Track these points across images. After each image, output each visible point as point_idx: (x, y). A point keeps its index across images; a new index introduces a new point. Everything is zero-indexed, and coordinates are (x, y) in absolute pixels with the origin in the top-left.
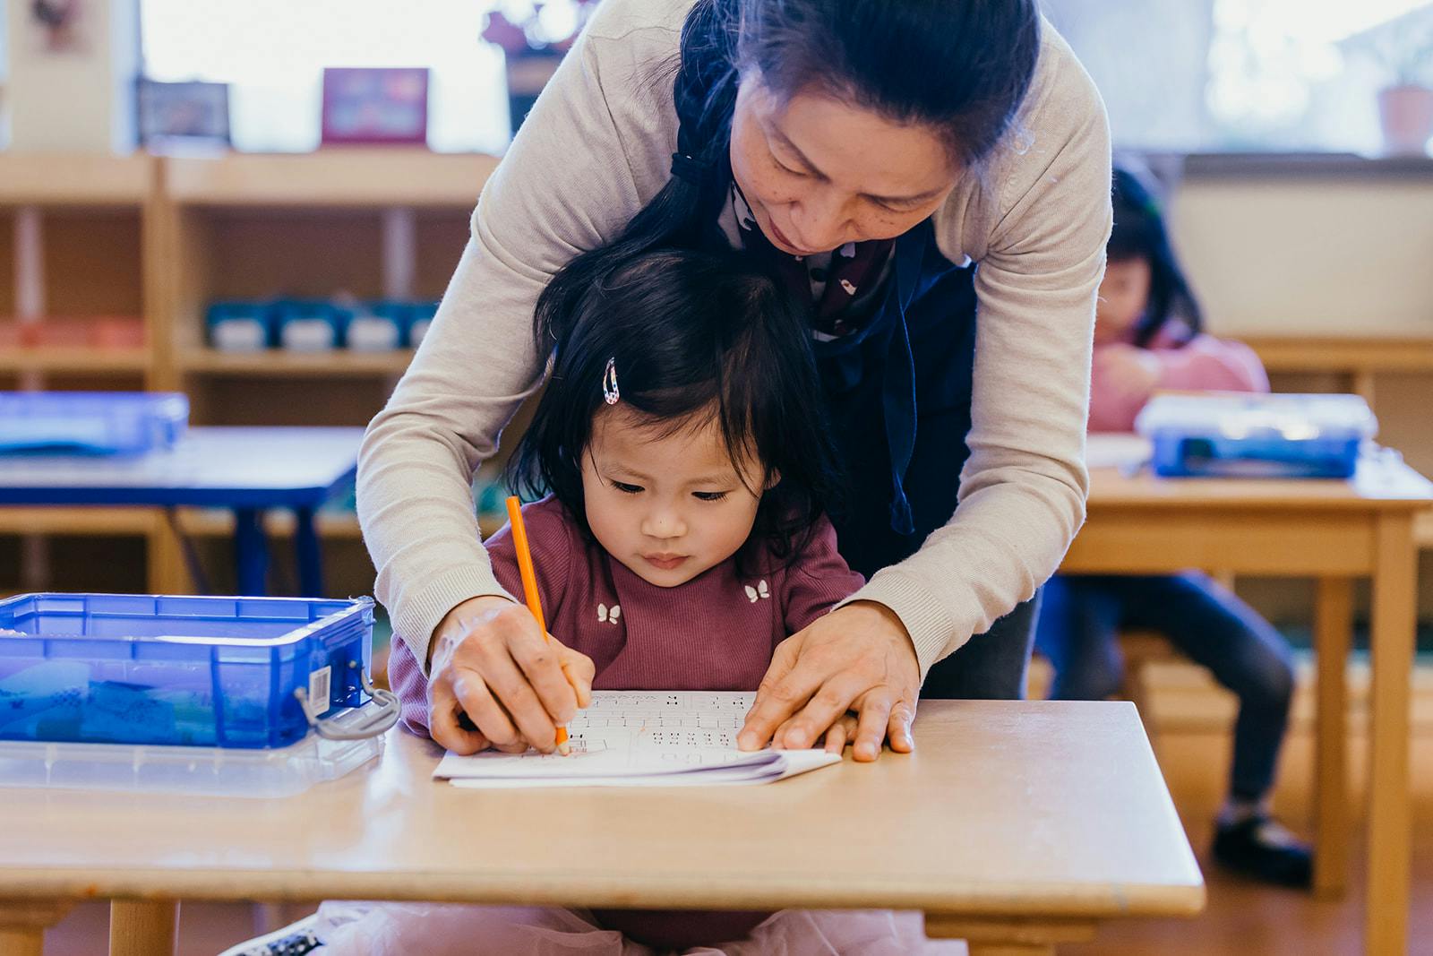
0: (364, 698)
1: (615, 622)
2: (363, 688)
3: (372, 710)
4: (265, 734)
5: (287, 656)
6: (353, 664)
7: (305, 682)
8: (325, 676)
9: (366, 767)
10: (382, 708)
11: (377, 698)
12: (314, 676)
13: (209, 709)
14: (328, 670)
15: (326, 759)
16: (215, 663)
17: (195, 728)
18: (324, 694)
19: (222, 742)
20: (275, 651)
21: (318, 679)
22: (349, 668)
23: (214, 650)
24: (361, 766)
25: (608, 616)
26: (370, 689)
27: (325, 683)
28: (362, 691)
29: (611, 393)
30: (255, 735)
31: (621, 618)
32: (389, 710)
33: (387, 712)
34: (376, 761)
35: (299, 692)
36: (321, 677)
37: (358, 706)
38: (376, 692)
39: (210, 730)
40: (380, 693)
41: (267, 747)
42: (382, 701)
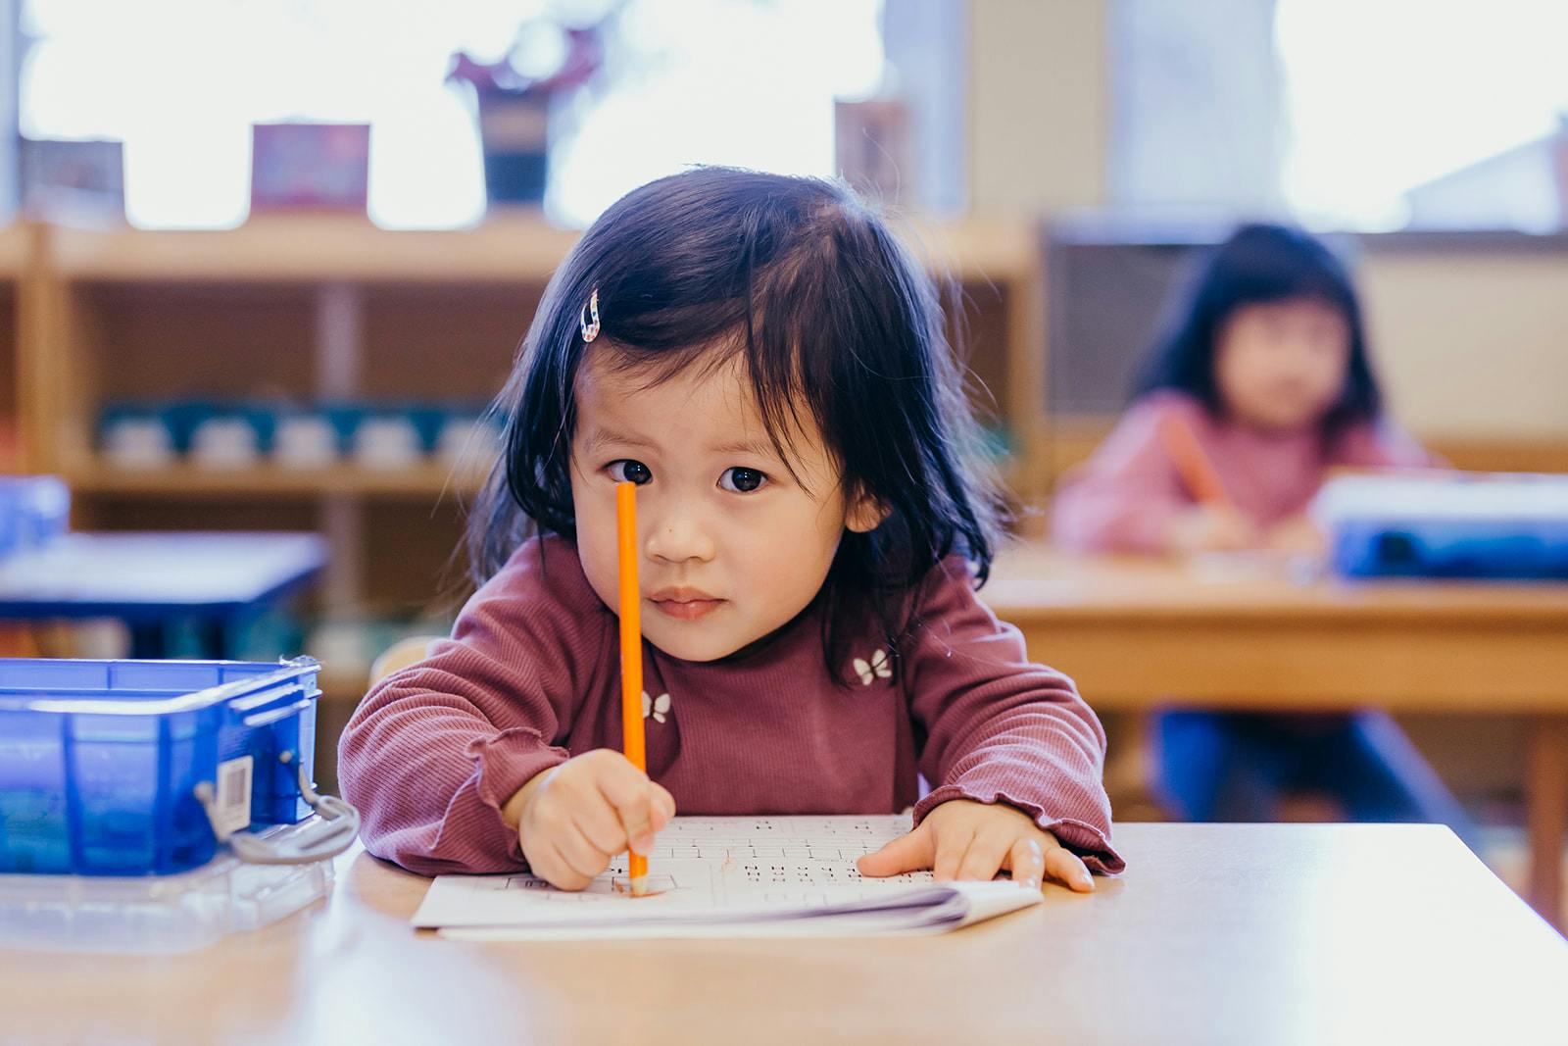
0: (302, 810)
1: (661, 719)
2: (301, 795)
3: (314, 826)
4: (148, 856)
5: (183, 731)
6: (286, 756)
7: (212, 776)
8: (243, 772)
9: (307, 913)
10: (329, 823)
11: (324, 810)
12: (225, 770)
13: (59, 818)
14: (247, 763)
15: (243, 897)
16: (68, 741)
17: (38, 846)
18: (241, 800)
19: (80, 865)
20: (165, 722)
21: (232, 776)
22: (281, 763)
23: (67, 719)
24: (300, 910)
25: (652, 710)
26: (312, 796)
27: (242, 785)
28: (300, 800)
29: (590, 326)
30: (132, 856)
31: (670, 715)
32: (341, 826)
33: (335, 829)
34: (321, 902)
35: (202, 790)
36: (236, 774)
37: (294, 822)
38: (322, 800)
39: (61, 850)
40: (328, 802)
41: (152, 872)
42: (329, 813)
